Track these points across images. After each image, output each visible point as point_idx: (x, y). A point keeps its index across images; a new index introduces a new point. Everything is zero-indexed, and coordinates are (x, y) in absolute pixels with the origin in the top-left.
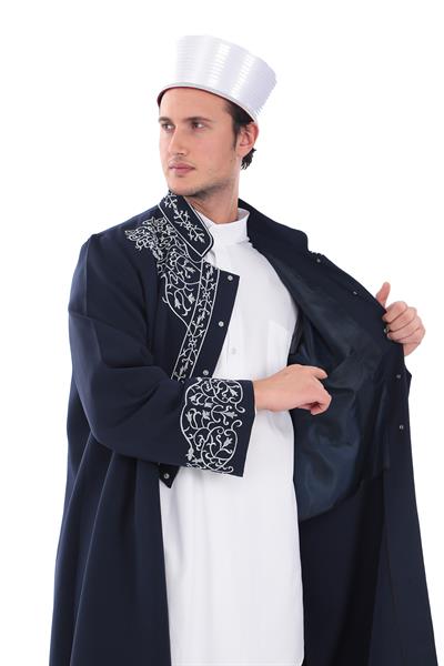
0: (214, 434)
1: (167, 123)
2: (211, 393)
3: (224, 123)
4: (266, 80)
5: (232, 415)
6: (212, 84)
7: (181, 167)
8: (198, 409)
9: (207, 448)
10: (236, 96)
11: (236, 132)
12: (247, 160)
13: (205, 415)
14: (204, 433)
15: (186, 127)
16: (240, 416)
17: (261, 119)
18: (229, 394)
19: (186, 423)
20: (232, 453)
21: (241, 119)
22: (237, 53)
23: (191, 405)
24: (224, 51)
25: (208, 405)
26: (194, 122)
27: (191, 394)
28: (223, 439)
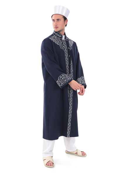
0: (62, 81)
1: (53, 20)
2: (66, 77)
3: (63, 20)
4: (68, 12)
5: (66, 81)
6: (60, 13)
7: (56, 27)
8: (62, 77)
9: (60, 82)
10: (64, 15)
11: (64, 21)
12: (66, 25)
13: (63, 78)
14: (61, 80)
15: (57, 20)
16: (67, 82)
17: (68, 18)
18: (68, 79)
19: (60, 77)
20: (62, 85)
21: (65, 19)
22: (63, 8)
23: (62, 76)
24: (61, 8)
25: (64, 77)
26: (58, 20)
27: (63, 75)
28: (62, 83)
